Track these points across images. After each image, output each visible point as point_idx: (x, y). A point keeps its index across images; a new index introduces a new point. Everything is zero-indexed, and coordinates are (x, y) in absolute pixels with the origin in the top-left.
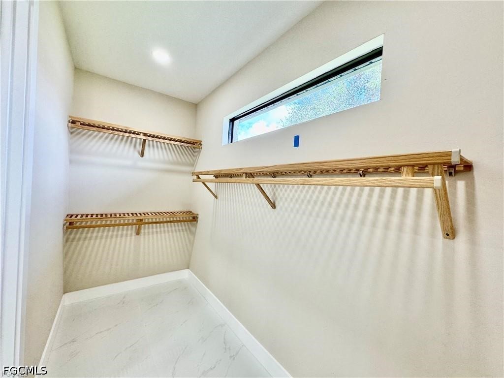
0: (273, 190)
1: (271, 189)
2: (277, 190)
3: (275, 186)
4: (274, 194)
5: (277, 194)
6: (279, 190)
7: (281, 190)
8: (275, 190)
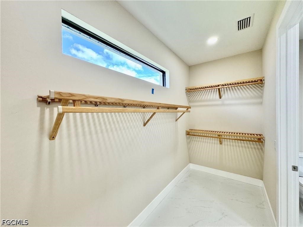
0: (143, 115)
1: (142, 115)
2: (145, 115)
3: (144, 113)
4: (144, 118)
5: (145, 118)
6: (146, 115)
7: (147, 115)
8: (144, 115)
